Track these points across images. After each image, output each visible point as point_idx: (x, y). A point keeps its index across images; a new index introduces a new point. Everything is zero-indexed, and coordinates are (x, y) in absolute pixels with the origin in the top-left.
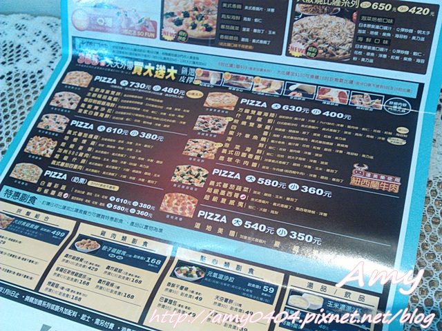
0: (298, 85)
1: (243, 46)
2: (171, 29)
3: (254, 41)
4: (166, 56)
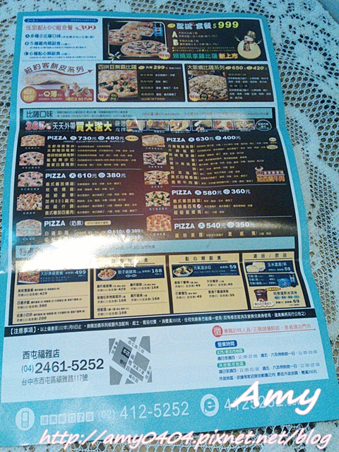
0: (200, 121)
1: (158, 99)
2: (104, 93)
3: (165, 94)
4: (102, 114)
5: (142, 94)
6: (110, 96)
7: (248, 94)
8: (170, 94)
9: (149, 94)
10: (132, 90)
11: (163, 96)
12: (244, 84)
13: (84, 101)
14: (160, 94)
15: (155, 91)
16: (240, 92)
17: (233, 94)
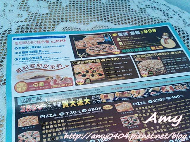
0: (152, 89)
1: (120, 78)
4: (81, 93)
5: (108, 77)
6: (85, 81)
7: (178, 68)
8: (128, 74)
9: (113, 76)
10: (101, 75)
11: (123, 76)
12: (173, 63)
13: (66, 86)
14: (121, 75)
15: (117, 74)
16: (173, 68)
17: (169, 69)
